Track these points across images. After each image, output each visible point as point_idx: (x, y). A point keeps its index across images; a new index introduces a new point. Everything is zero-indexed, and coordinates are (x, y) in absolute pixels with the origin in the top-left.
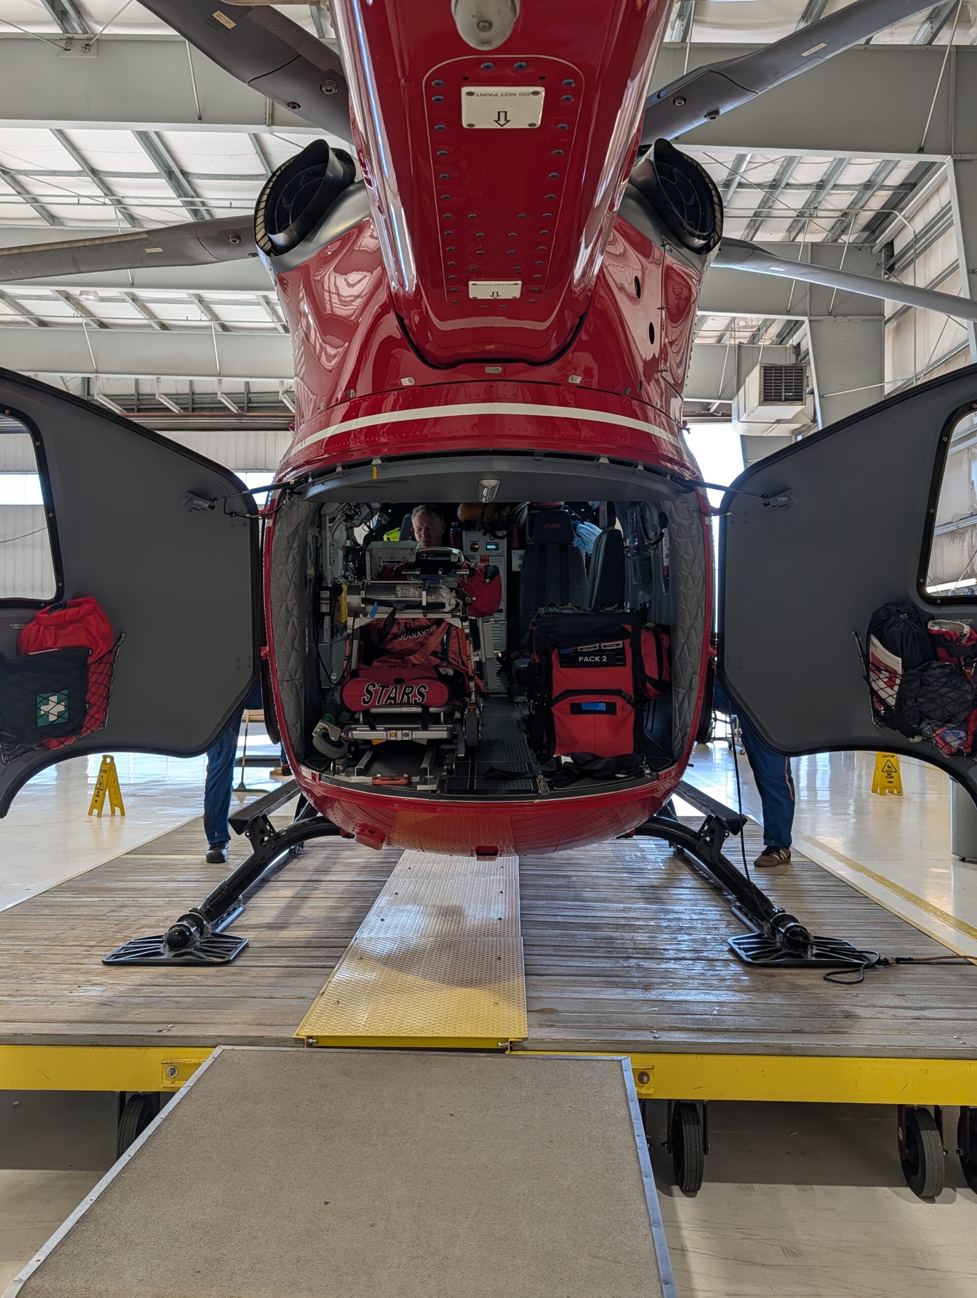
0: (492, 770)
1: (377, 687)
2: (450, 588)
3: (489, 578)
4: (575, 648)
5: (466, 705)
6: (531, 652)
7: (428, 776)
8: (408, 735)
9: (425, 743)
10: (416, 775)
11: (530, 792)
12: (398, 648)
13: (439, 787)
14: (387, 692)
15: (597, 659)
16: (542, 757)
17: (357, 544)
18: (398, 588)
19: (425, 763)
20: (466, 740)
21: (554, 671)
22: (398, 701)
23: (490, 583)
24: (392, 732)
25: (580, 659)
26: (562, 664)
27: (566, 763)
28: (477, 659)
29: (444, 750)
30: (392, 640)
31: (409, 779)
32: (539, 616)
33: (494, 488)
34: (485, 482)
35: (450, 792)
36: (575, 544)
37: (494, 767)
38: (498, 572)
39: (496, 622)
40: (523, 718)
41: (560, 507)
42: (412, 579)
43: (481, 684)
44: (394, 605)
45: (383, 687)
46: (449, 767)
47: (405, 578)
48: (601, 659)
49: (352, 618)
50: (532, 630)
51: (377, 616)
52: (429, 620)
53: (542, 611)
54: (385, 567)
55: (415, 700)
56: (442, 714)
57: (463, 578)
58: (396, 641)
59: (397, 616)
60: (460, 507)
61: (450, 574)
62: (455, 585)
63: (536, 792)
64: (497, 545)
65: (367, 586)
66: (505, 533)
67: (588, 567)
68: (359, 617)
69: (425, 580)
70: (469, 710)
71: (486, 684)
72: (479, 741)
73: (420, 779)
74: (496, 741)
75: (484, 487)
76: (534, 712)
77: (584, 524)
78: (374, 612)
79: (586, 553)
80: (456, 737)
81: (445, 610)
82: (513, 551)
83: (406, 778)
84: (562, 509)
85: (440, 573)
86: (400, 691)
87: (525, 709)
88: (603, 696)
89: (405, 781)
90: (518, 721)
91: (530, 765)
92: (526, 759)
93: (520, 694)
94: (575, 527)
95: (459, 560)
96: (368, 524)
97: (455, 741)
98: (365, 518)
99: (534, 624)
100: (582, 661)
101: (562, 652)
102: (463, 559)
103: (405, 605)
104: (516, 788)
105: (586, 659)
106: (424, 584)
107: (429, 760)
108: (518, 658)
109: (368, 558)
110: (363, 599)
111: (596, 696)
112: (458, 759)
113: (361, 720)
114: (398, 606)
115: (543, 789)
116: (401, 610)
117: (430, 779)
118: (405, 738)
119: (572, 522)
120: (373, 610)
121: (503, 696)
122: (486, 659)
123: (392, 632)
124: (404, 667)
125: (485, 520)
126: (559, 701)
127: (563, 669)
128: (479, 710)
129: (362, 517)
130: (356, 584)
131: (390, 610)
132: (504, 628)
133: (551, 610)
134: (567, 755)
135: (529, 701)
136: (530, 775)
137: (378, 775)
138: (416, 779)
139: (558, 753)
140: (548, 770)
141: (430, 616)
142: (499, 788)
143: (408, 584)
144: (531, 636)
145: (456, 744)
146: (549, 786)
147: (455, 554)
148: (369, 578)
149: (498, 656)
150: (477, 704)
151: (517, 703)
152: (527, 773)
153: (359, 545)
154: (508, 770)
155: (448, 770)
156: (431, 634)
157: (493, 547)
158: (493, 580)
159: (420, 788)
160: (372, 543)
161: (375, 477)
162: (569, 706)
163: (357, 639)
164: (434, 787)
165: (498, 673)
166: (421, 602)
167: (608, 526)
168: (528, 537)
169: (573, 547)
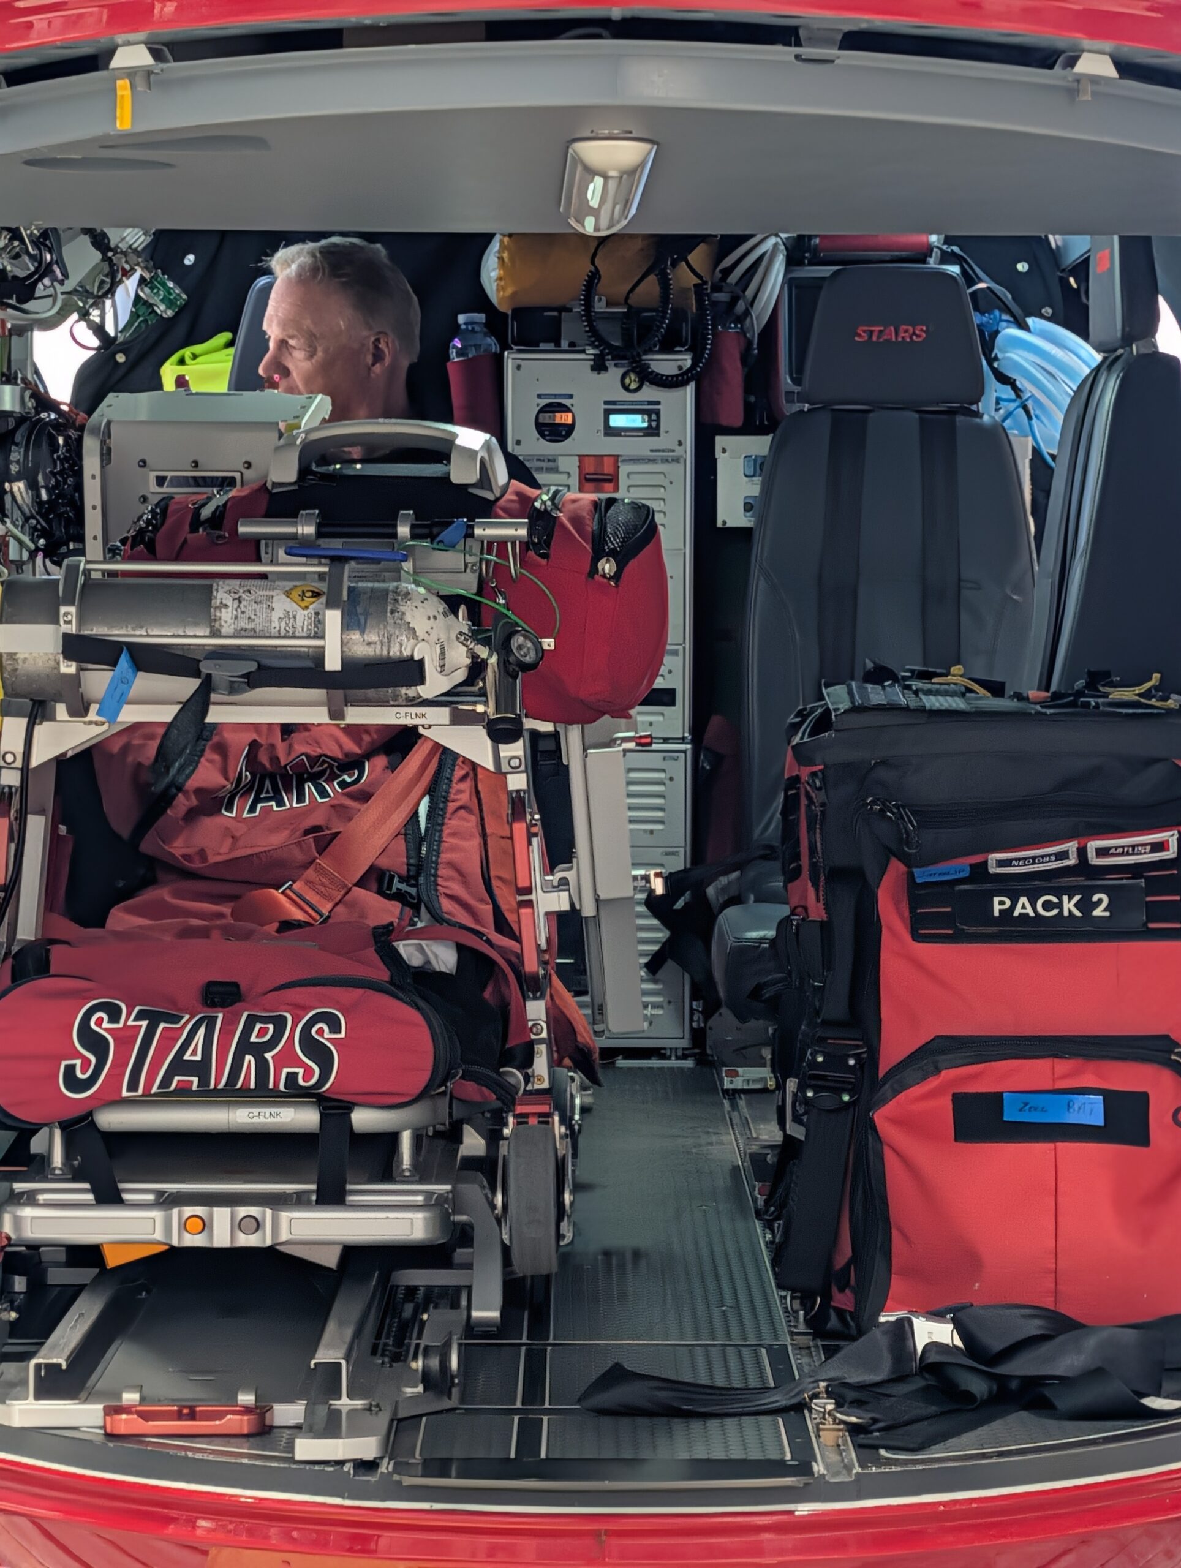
0: (617, 1375)
1: (128, 1019)
2: (446, 599)
3: (613, 554)
4: (976, 859)
5: (508, 1097)
6: (792, 875)
7: (344, 1403)
8: (258, 1225)
9: (330, 1259)
10: (289, 1399)
11: (777, 1467)
12: (220, 851)
13: (393, 1445)
14: (169, 1039)
15: (1069, 905)
16: (833, 1322)
17: (44, 402)
18: (222, 594)
19: (329, 1346)
20: (506, 1250)
21: (885, 956)
22: (218, 1080)
23: (617, 577)
24: (189, 1211)
25: (999, 905)
26: (920, 927)
27: (931, 1347)
28: (560, 902)
29: (412, 1291)
30: (192, 815)
31: (260, 1411)
32: (824, 722)
33: (632, 173)
34: (593, 152)
35: (438, 1466)
36: (988, 412)
37: (628, 1366)
38: (652, 531)
39: (644, 743)
40: (756, 1160)
41: (922, 255)
42: (282, 555)
43: (576, 1008)
44: (205, 668)
45: (153, 1018)
46: (434, 1363)
47: (252, 550)
48: (1086, 906)
49: (23, 722)
50: (796, 779)
51: (129, 715)
52: (354, 731)
53: (837, 697)
54: (165, 504)
55: (292, 1078)
56: (406, 1139)
57: (502, 552)
58: (209, 824)
59: (215, 715)
60: (495, 246)
61: (447, 534)
62: (467, 584)
63: (804, 1468)
64: (652, 412)
65: (90, 584)
66: (687, 360)
67: (1040, 510)
68: (52, 718)
69: (337, 560)
70: (522, 1118)
71: (599, 1011)
72: (565, 1258)
73: (309, 1412)
74: (637, 1254)
75: (591, 172)
76: (798, 1132)
77: (1024, 327)
78: (118, 697)
79: (1036, 452)
80: (463, 1236)
81: (427, 691)
82: (720, 441)
83: (247, 1410)
84: (932, 263)
85: (403, 530)
86: (226, 1034)
87: (765, 1119)
88: (1092, 1065)
89: (242, 1423)
90: (735, 1169)
91: (779, 1356)
92: (765, 1328)
93: (745, 1056)
94: (989, 341)
95: (485, 479)
96: (95, 316)
97: (460, 1255)
98: (82, 292)
99: (801, 755)
100: (1007, 913)
101: (922, 875)
102: (501, 473)
103: (252, 666)
104: (719, 1454)
105: (1023, 906)
106: (333, 580)
107: (349, 1332)
108: (736, 900)
109: (91, 464)
110: (66, 637)
111: (1063, 1066)
112: (471, 1329)
113: (58, 1159)
114: (220, 672)
115: (834, 1457)
116: (233, 689)
117: (352, 1412)
118: (246, 1240)
119: (977, 319)
120: (113, 687)
121: (673, 1063)
122: (597, 901)
123: (193, 783)
124: (247, 936)
125: (600, 306)
126: (904, 1087)
127: (923, 949)
128: (566, 1120)
129: (70, 285)
130: (40, 576)
131: (188, 686)
132: (680, 771)
133: (876, 695)
134: (937, 1315)
135: (781, 1086)
136: (780, 1399)
137: (130, 1397)
138: (288, 1413)
139: (900, 1304)
140: (856, 1377)
141: (356, 716)
142: (645, 1454)
143: (263, 576)
144: (790, 806)
145: (469, 1266)
146: (858, 1447)
147: (471, 453)
148: (94, 547)
149: (652, 891)
150: (555, 1096)
151: (733, 1095)
152: (765, 1389)
153: (53, 406)
154: (687, 1378)
155: (427, 1378)
156: (365, 797)
157: (637, 421)
158: (633, 564)
159: (307, 1449)
160: (111, 398)
161: (124, 122)
162: (947, 1103)
163: (41, 812)
164: (367, 1447)
165: (654, 965)
166: (319, 657)
167: (1127, 340)
168: (786, 381)
169: (982, 430)
